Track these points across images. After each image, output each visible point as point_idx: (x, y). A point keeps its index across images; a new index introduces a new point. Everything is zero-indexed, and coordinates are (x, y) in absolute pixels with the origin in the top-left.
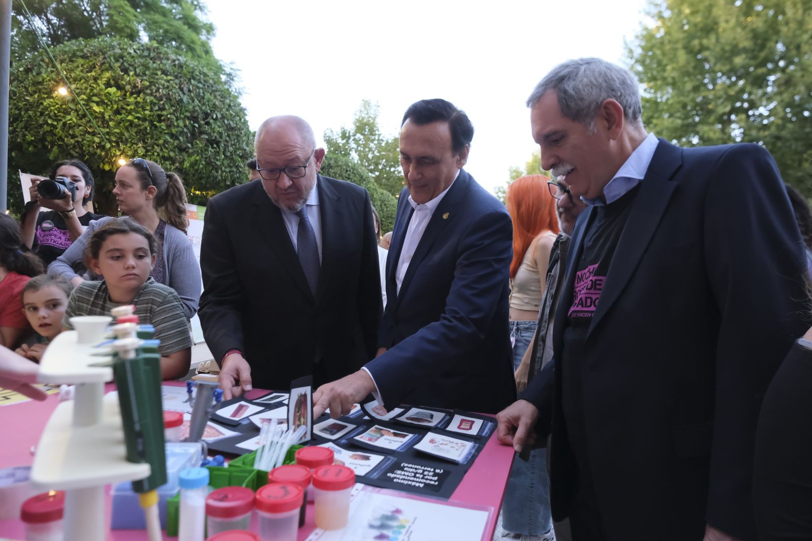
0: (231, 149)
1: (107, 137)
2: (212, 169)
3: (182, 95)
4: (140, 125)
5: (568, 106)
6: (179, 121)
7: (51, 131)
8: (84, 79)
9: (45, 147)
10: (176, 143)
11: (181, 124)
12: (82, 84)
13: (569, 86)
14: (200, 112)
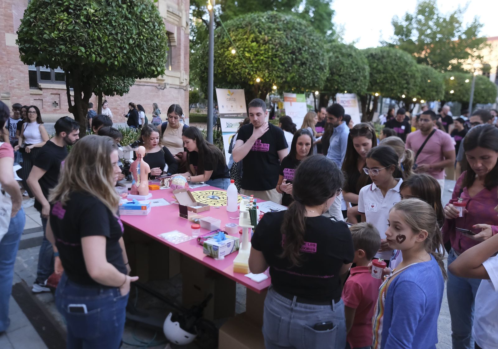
1: (252, 69)
2: (302, 79)
3: (287, 41)
6: (285, 56)
7: (228, 67)
8: (242, 39)
9: (226, 75)
14: (296, 48)
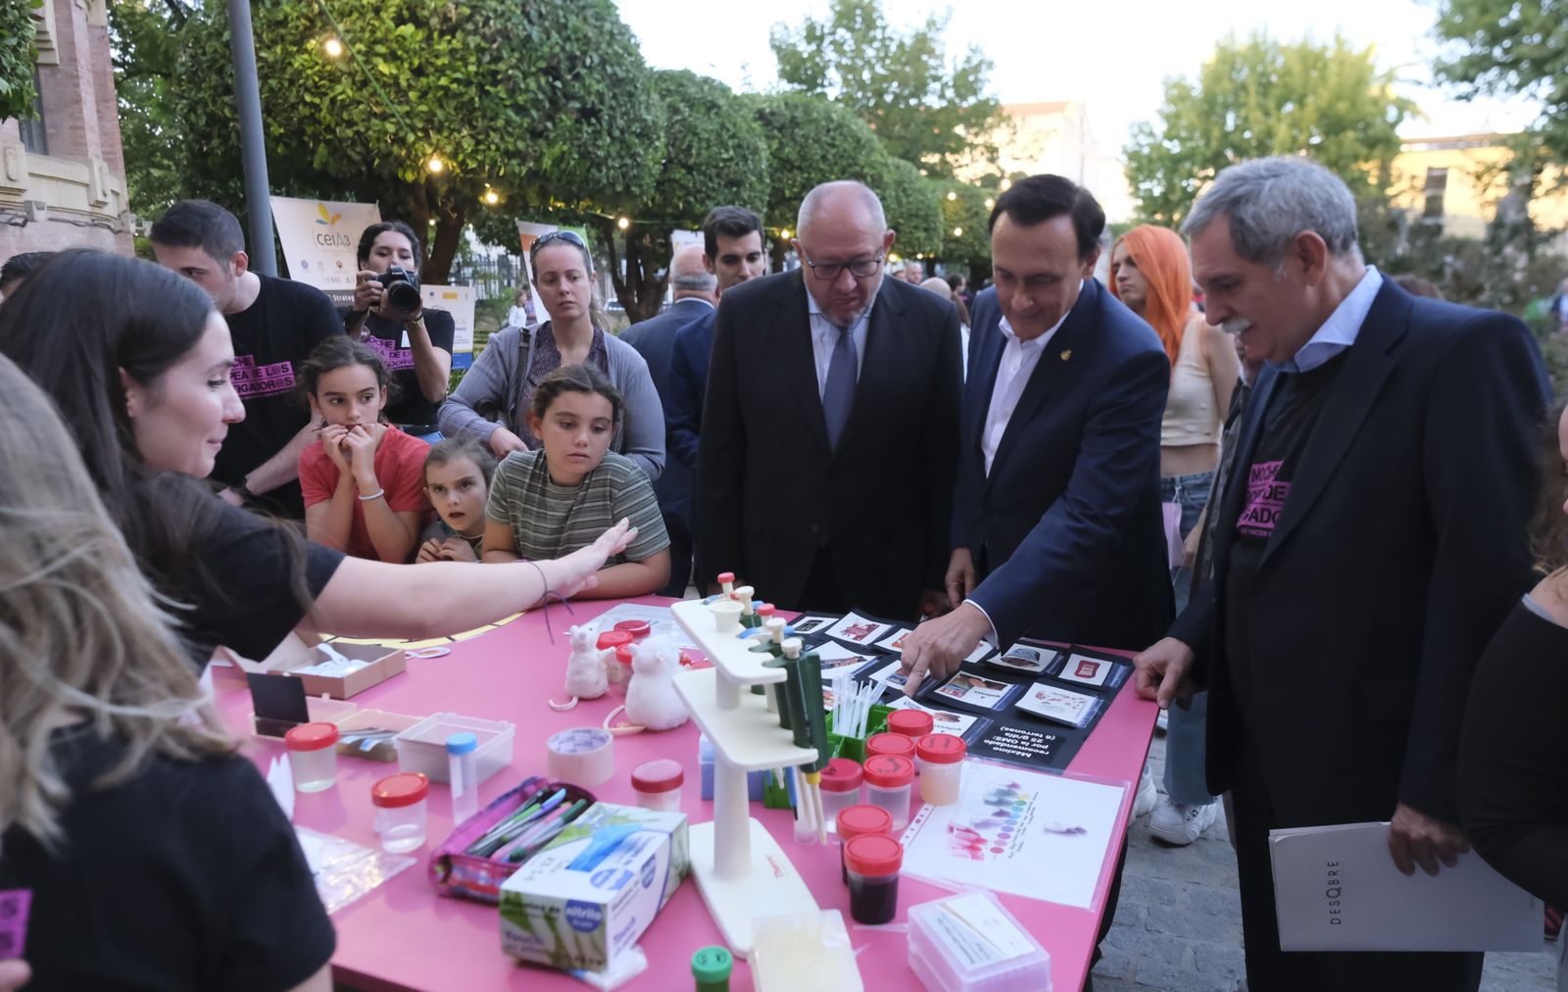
0: (621, 123)
1: (408, 121)
2: (591, 166)
3: (528, 27)
4: (461, 95)
5: (1244, 242)
6: (528, 80)
7: (312, 115)
8: (357, 10)
9: (304, 144)
10: (526, 122)
11: (533, 85)
12: (355, 21)
13: (1247, 212)
14: (562, 56)
